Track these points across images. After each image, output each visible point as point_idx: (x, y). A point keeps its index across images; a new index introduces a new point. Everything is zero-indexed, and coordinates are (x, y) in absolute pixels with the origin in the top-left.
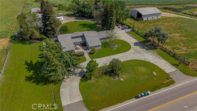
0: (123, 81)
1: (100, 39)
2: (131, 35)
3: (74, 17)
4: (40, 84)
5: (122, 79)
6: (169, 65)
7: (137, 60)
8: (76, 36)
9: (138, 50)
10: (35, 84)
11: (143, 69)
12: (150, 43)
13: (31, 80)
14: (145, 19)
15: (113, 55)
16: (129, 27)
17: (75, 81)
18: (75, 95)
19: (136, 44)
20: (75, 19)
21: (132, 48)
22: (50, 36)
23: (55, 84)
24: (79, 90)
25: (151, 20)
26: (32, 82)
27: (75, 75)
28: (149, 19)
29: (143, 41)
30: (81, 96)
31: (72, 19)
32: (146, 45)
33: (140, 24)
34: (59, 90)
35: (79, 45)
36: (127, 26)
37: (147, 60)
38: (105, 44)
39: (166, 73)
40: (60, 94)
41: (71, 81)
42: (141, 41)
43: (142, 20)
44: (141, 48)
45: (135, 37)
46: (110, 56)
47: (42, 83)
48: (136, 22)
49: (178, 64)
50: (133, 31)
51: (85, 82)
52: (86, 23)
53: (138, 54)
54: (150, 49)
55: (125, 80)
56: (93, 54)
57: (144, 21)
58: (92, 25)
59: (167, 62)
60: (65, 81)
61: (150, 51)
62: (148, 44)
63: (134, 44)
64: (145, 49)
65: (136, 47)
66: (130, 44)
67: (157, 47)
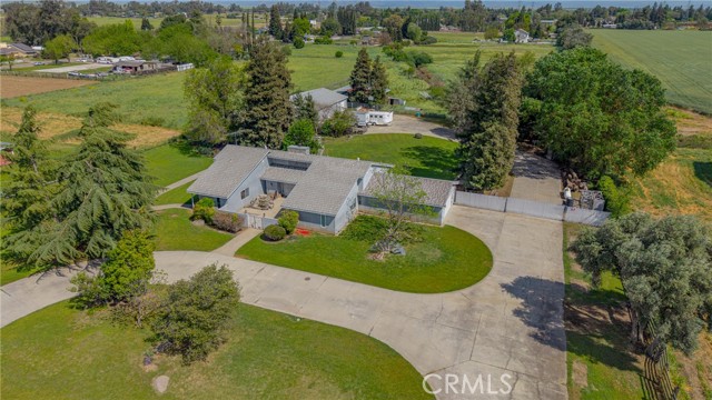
9: (481, 316)
12: (625, 318)
16: (604, 205)
21: (467, 291)
23: (19, 269)
29: (594, 293)
31: (422, 129)
32: (584, 314)
36: (605, 197)
44: (518, 313)
54: (576, 343)
56: (270, 240)
61: (555, 352)
62: (603, 314)
63: (509, 280)
64: (542, 328)
65: (507, 296)
66: (493, 273)
67: (642, 359)
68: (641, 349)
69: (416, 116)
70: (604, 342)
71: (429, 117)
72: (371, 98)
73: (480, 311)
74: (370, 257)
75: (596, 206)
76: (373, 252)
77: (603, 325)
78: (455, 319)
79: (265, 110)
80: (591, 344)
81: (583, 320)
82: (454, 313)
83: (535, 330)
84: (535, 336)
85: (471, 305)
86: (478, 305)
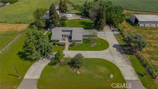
0: (78, 74)
1: (84, 36)
2: (117, 37)
3: (81, 15)
4: (22, 59)
5: (78, 72)
6: (133, 73)
7: (104, 60)
8: (66, 30)
9: (112, 52)
10: (20, 58)
11: (103, 69)
12: (129, 48)
13: (20, 55)
14: (141, 25)
15: (87, 50)
16: (119, 30)
17: (44, 63)
18: (37, 73)
19: (115, 46)
20: (81, 17)
21: (108, 49)
22: (51, 27)
23: (31, 62)
24: (42, 71)
25: (147, 27)
26: (19, 56)
27: (48, 59)
28: (146, 26)
29: (124, 45)
30: (40, 75)
31: (78, 17)
32: (124, 49)
33: (133, 29)
34: (30, 66)
35: (68, 37)
36: (118, 29)
37: (115, 62)
38: (88, 40)
39: (124, 79)
40: (28, 70)
41: (42, 63)
42: (122, 44)
43: (139, 25)
44: (117, 50)
45: (119, 40)
46: (84, 51)
47: (24, 58)
48: (131, 27)
49: (144, 75)
50: (121, 34)
51: (50, 66)
52: (86, 22)
53: (110, 55)
54: (126, 53)
55: (81, 74)
56: (72, 46)
57: (140, 27)
58: (89, 23)
59: (133, 69)
60: (38, 61)
61: (124, 55)
62: (127, 48)
63: (113, 46)
64: (121, 52)
65: (114, 48)
66: (110, 45)
67: (134, 53)
68: (134, 52)
69: (75, 14)
70: (129, 52)
71: (77, 14)
72: (65, 11)
73: (112, 51)
74: (91, 46)
75: (117, 30)
76: (91, 45)
77: (127, 50)
78: (110, 53)
79: (55, 19)
80: (127, 53)
81: (125, 49)
82: (109, 52)
83: (120, 52)
84: (121, 53)
85: (110, 51)
86: (111, 50)
